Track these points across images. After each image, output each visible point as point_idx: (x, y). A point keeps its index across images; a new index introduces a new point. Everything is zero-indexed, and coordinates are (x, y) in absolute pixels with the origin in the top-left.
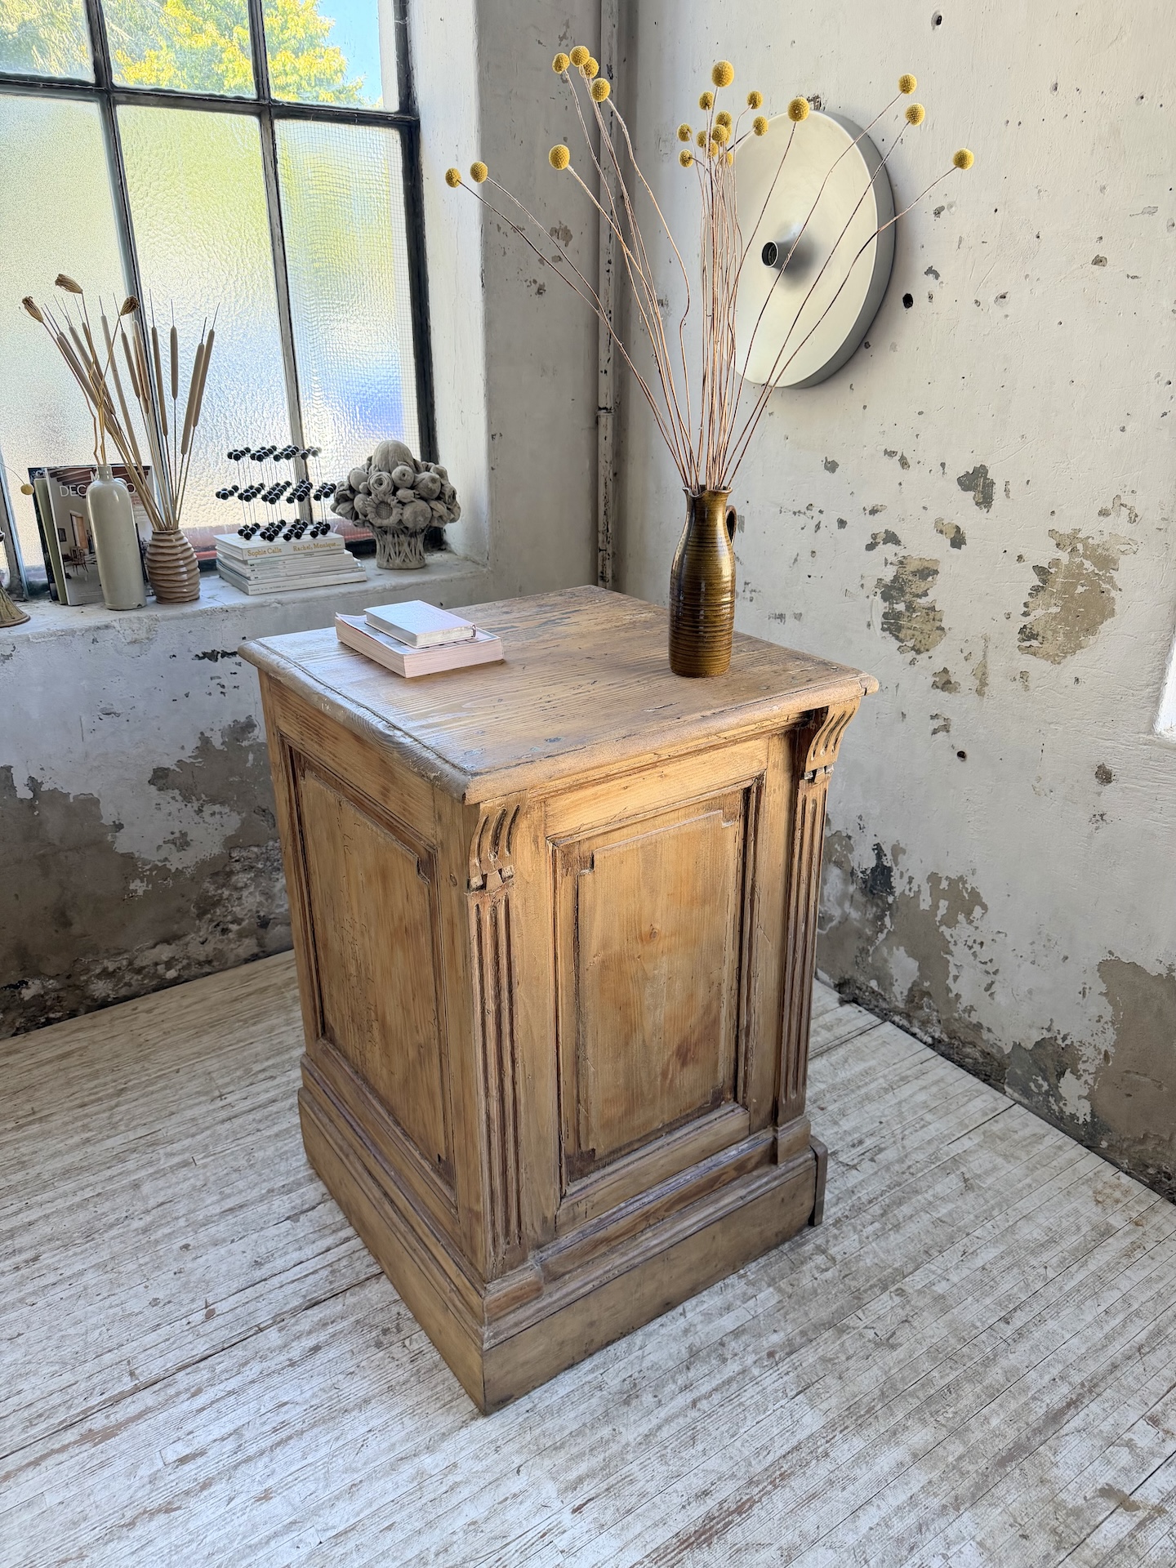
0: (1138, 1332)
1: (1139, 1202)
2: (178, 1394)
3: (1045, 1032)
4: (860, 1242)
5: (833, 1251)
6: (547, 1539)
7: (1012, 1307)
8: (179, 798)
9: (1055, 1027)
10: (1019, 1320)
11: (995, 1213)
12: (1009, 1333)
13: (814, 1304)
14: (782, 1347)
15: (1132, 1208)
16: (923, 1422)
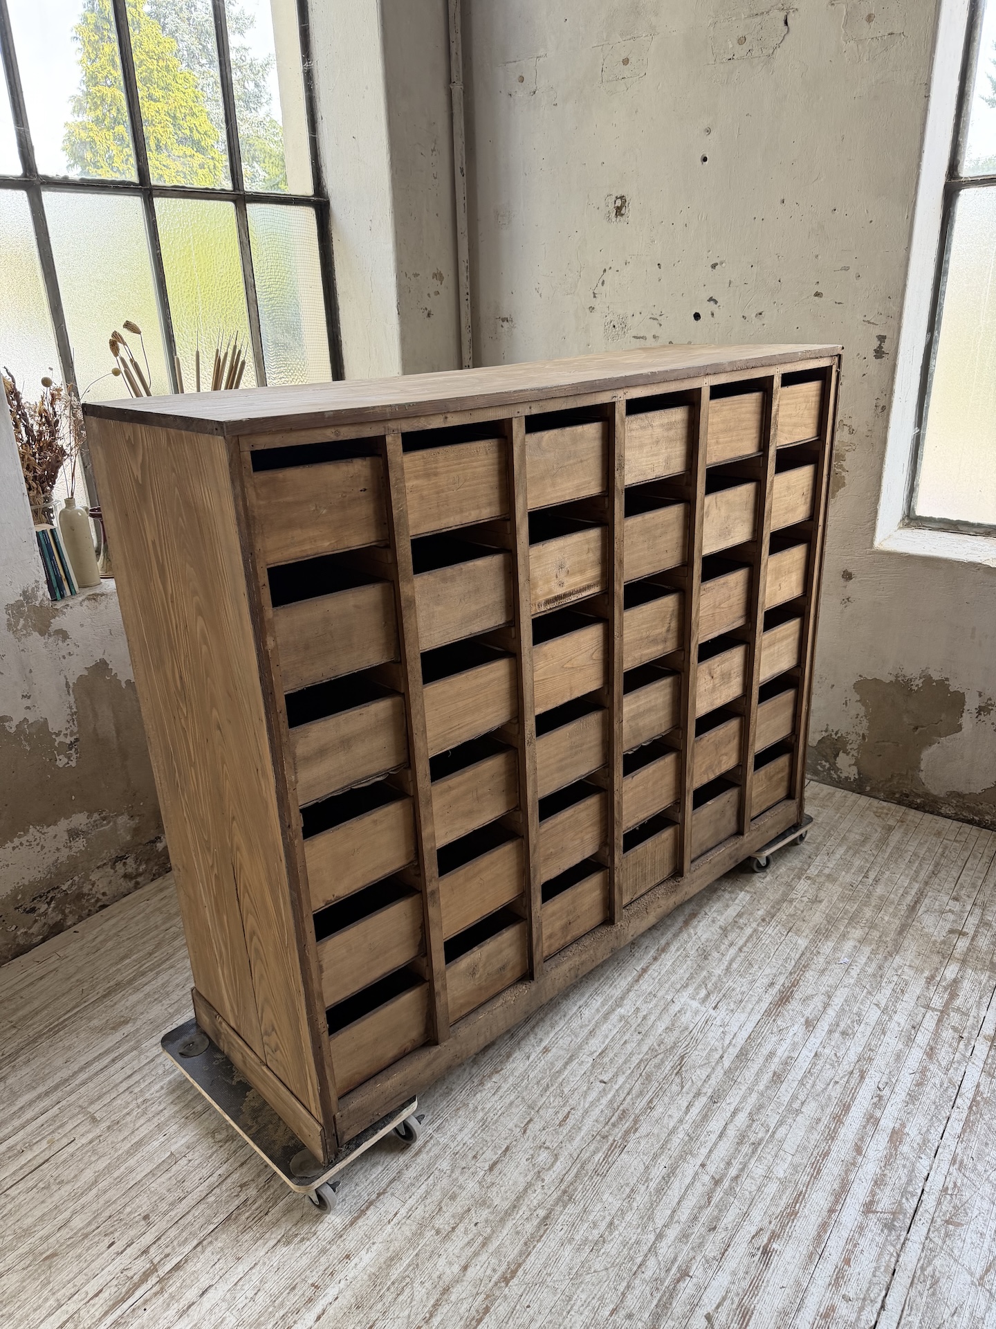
0: (928, 868)
1: (898, 812)
3: (823, 733)
6: (709, 1023)
7: (865, 871)
9: (830, 729)
10: (872, 875)
11: (832, 832)
13: (769, 894)
14: (767, 915)
15: (896, 816)
16: (855, 927)
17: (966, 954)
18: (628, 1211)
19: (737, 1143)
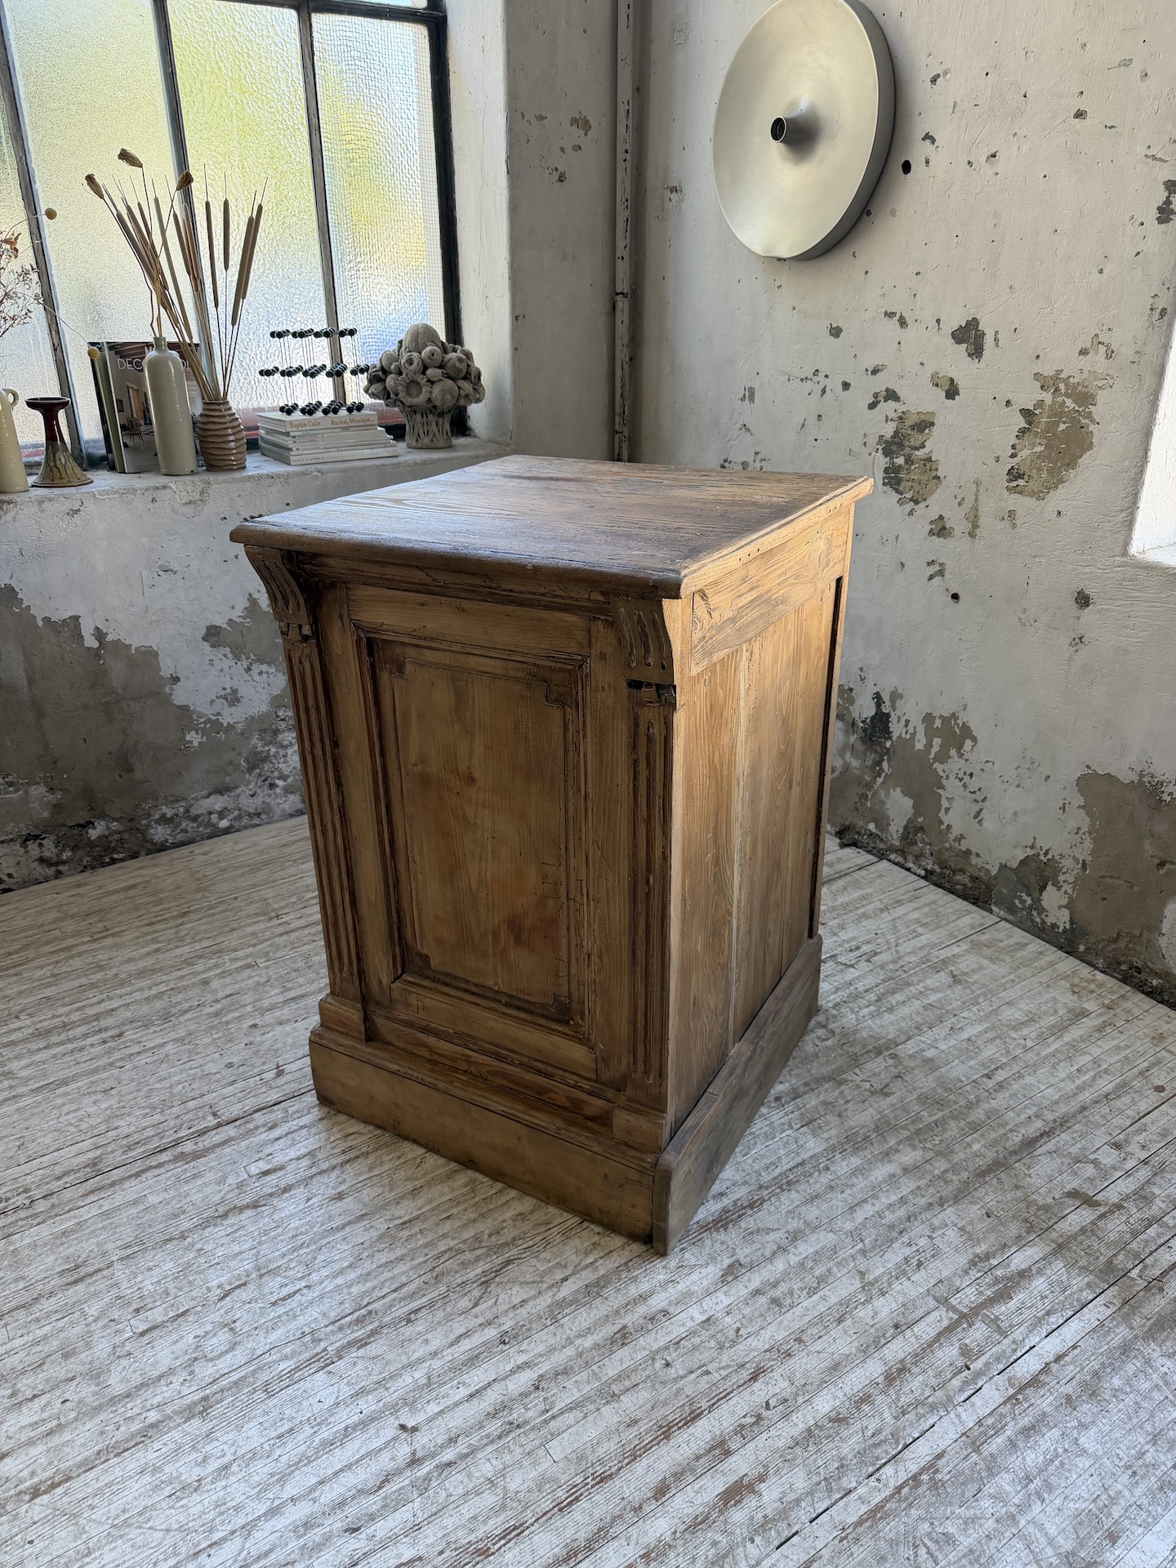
0: (1106, 1085)
1: (1113, 992)
2: (256, 1128)
3: (1028, 850)
4: (857, 1020)
5: (832, 1026)
7: (993, 1067)
8: (230, 656)
9: (1038, 845)
10: (1000, 1076)
11: (981, 1000)
12: (991, 1085)
13: (815, 1064)
14: (787, 1094)
15: (1105, 997)
16: (914, 1147)
17: (1074, 1237)
18: (261, 1458)
19: (488, 1414)
